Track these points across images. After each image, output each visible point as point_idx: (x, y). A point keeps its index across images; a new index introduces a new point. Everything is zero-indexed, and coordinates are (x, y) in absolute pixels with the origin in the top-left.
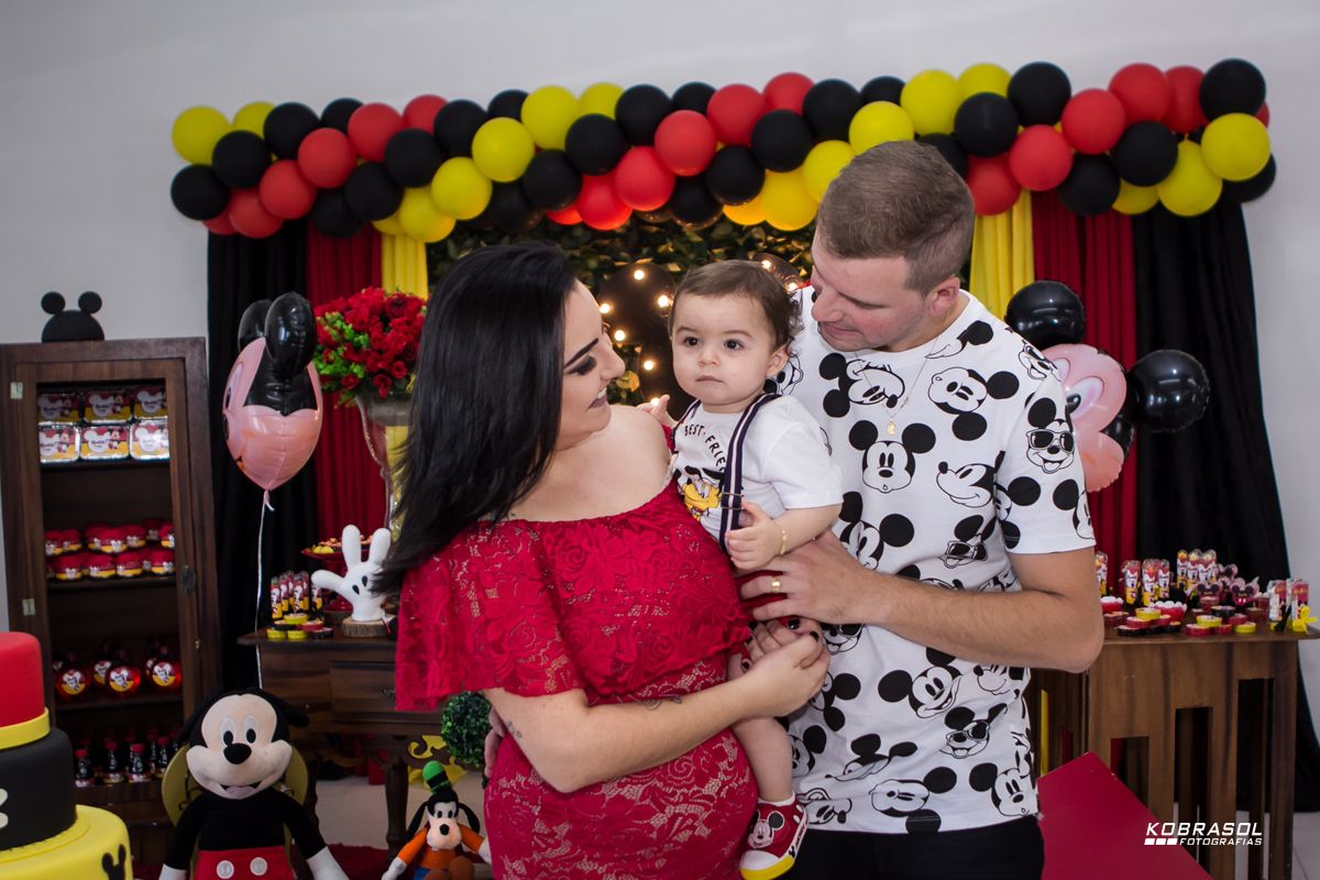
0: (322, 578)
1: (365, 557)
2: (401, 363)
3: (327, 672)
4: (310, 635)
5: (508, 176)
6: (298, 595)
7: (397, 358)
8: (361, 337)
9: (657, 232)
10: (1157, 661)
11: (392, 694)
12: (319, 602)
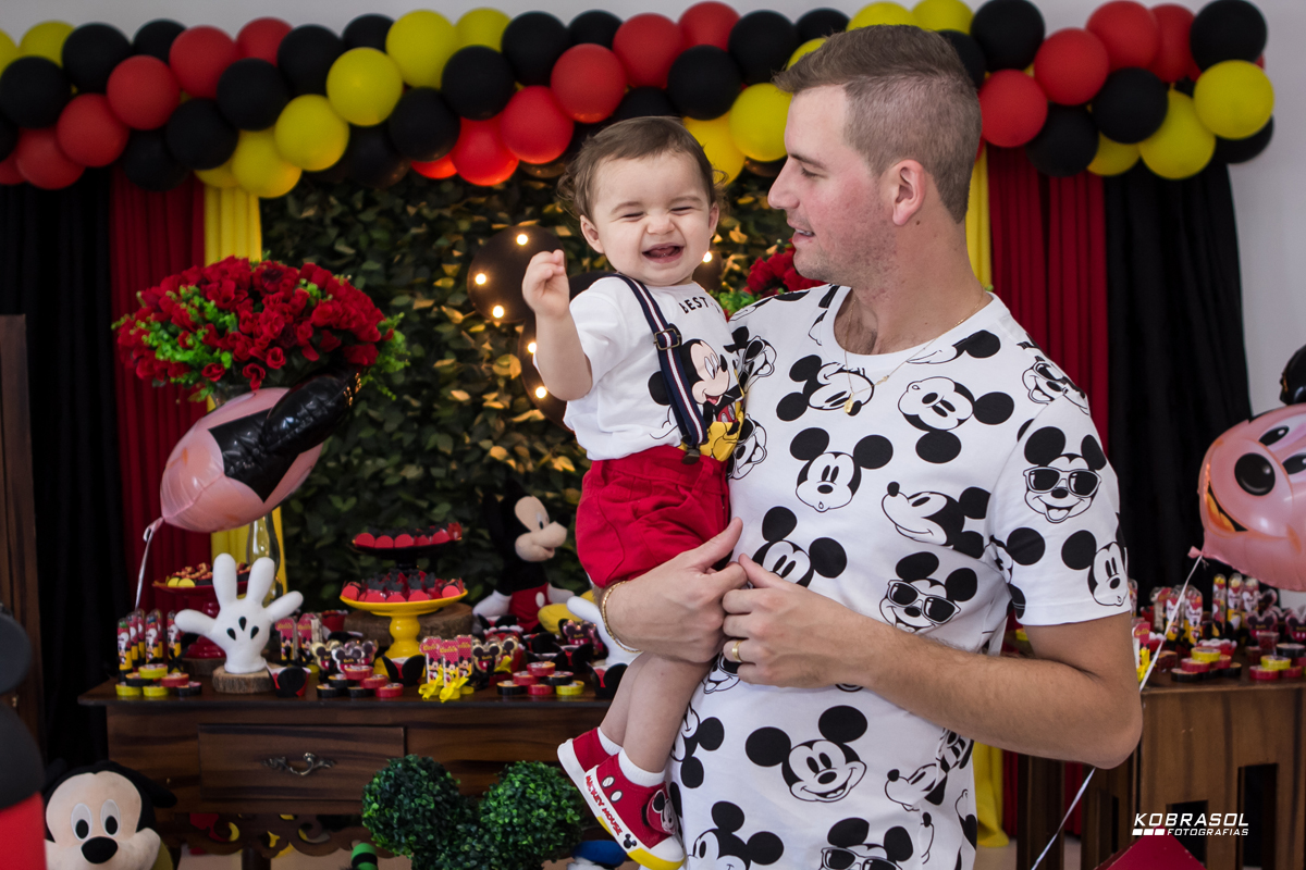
0: (187, 620)
1: (242, 589)
2: (279, 351)
3: (195, 737)
4: (173, 691)
5: (370, 117)
6: (151, 641)
7: (273, 343)
8: (227, 318)
9: (544, 189)
10: (1217, 712)
11: (279, 764)
12: (177, 648)
